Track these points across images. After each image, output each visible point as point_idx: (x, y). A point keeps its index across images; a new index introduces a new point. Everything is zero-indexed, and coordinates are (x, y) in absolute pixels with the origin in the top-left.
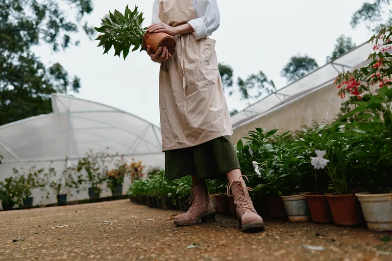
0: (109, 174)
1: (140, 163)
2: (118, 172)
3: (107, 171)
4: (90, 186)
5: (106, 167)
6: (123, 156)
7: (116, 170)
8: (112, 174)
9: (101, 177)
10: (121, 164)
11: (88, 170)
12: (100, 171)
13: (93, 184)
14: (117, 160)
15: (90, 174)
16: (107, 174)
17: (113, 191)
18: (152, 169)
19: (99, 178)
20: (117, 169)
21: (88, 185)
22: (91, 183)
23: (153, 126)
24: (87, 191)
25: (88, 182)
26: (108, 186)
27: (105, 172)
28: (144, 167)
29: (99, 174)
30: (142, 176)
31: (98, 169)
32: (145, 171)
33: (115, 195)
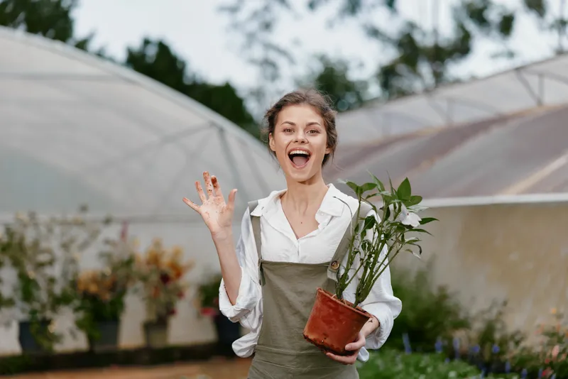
0: (81, 287)
1: (177, 253)
2: (108, 282)
3: (76, 274)
4: (23, 316)
5: (73, 261)
6: (125, 223)
7: (104, 275)
8: (93, 288)
9: (58, 290)
10: (120, 254)
11: (17, 263)
12: (55, 271)
13: (33, 312)
14: (107, 242)
15: (23, 277)
16: (74, 284)
17: (91, 339)
19: (51, 294)
20: (108, 270)
21: (18, 313)
22: (27, 307)
24: (14, 331)
25: (19, 303)
26: (80, 325)
27: (70, 278)
28: (190, 266)
29: (52, 281)
30: (180, 295)
31: (51, 263)
33: (99, 349)
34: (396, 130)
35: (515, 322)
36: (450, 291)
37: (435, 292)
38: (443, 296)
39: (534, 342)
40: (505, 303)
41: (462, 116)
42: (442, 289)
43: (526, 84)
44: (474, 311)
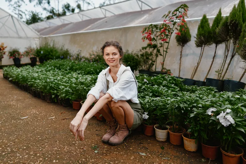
1: (3, 44)
18: (12, 49)
23: (12, 16)
28: (6, 47)
30: (4, 54)
32: (7, 50)
34: (52, 25)
35: (82, 55)
36: (69, 50)
37: (65, 50)
38: (67, 51)
39: (87, 56)
40: (81, 51)
41: (66, 22)
42: (67, 49)
43: (79, 16)
44: (74, 54)
